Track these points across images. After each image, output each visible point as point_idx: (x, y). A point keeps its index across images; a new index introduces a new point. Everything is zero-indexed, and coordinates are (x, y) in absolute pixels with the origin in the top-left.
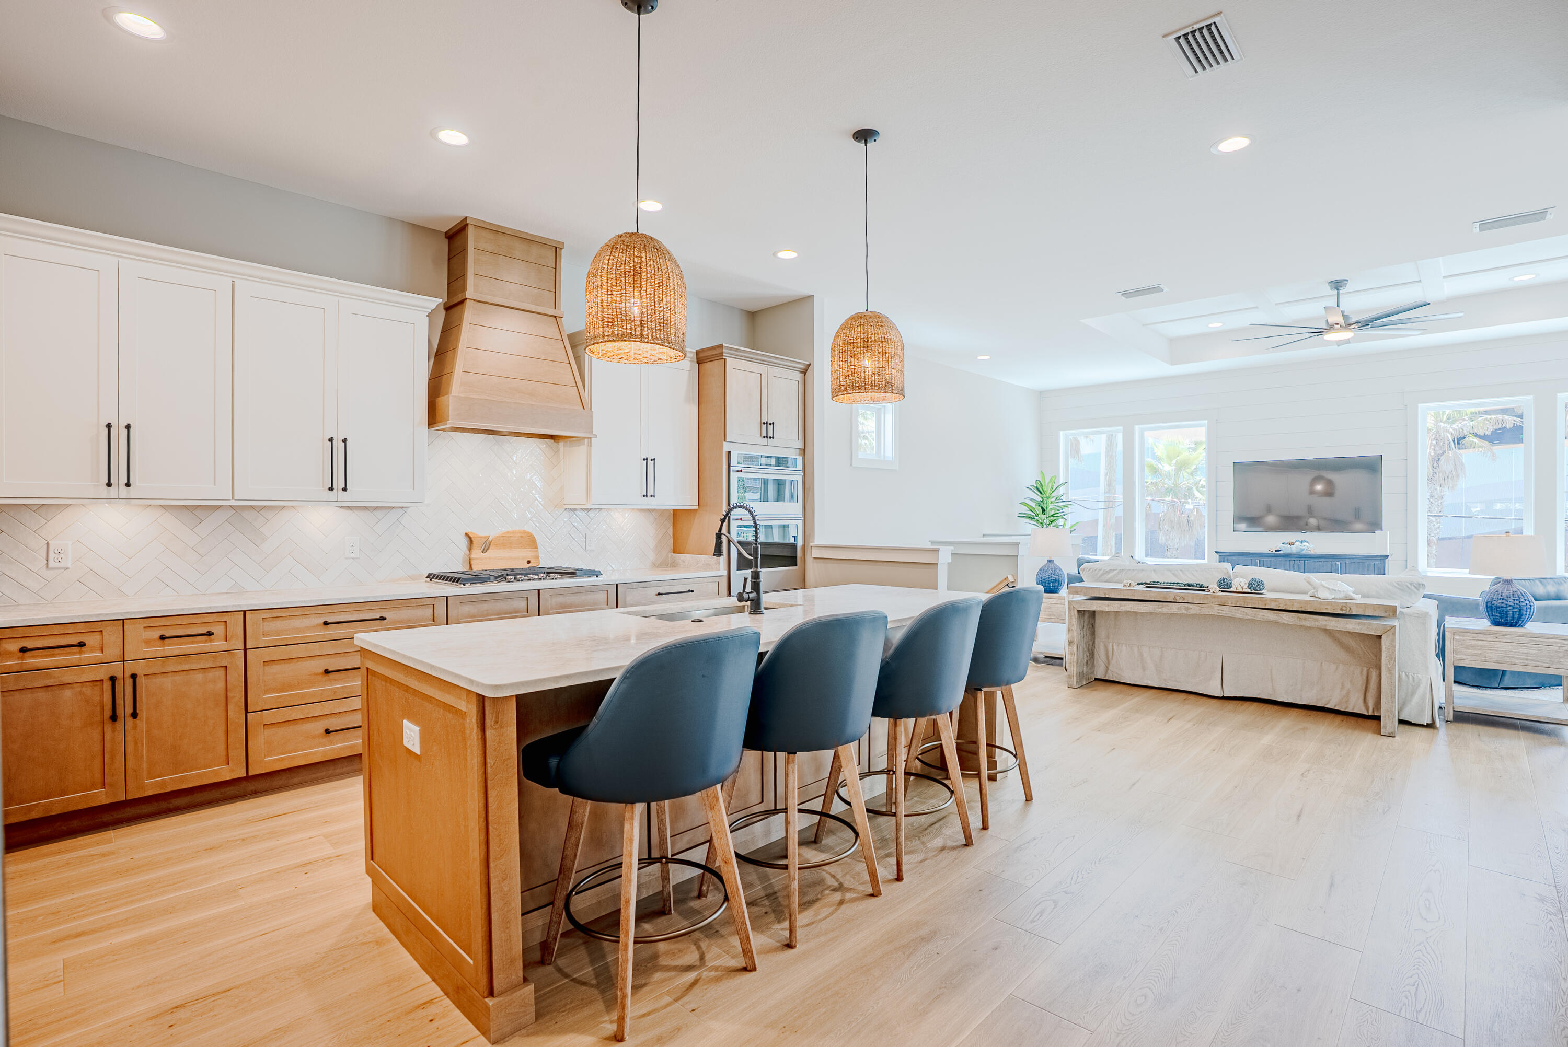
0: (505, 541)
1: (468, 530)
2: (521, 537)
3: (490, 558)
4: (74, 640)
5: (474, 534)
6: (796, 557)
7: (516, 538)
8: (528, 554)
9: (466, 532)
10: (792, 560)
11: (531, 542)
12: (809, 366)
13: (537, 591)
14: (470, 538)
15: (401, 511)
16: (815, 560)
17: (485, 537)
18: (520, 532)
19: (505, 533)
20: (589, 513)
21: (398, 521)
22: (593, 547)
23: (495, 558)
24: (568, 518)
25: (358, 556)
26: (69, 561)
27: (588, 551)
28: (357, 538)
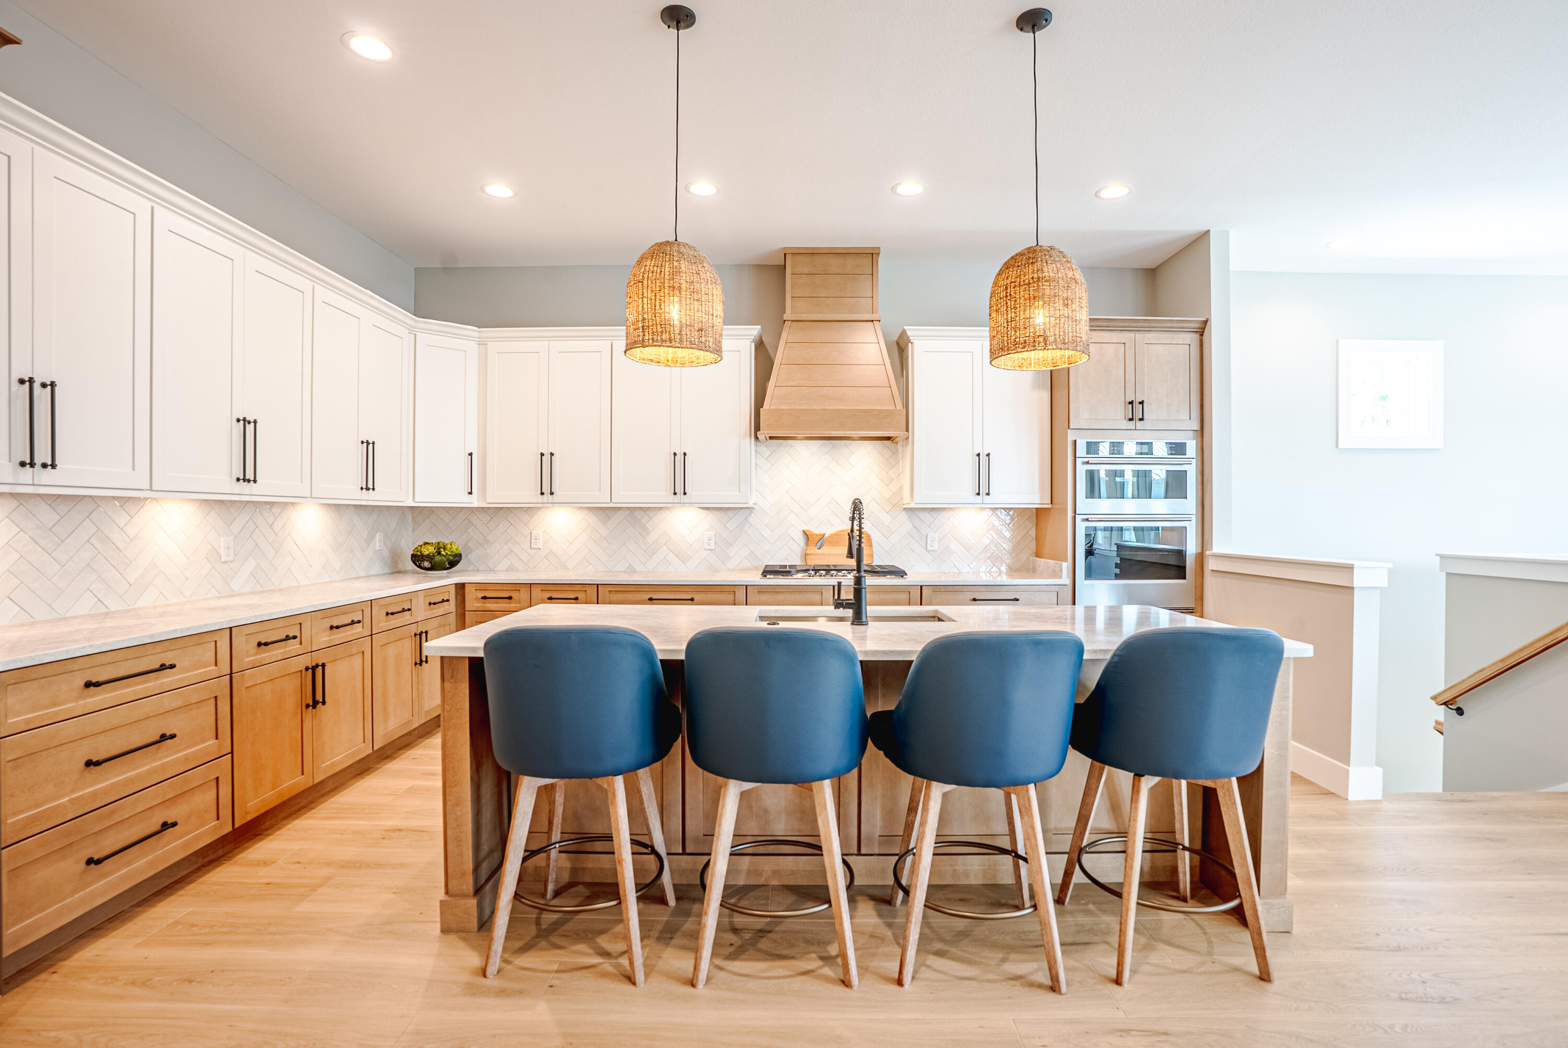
0: (839, 539)
1: (806, 528)
3: (823, 554)
4: (506, 594)
5: (811, 532)
6: (1184, 567)
9: (804, 529)
10: (1179, 571)
12: (1206, 322)
14: (807, 535)
15: (748, 511)
16: (1213, 573)
17: (820, 535)
19: (840, 531)
20: (932, 513)
21: (746, 520)
22: (936, 547)
23: (829, 554)
24: (907, 518)
25: (714, 548)
26: (541, 545)
27: (930, 551)
28: (714, 533)
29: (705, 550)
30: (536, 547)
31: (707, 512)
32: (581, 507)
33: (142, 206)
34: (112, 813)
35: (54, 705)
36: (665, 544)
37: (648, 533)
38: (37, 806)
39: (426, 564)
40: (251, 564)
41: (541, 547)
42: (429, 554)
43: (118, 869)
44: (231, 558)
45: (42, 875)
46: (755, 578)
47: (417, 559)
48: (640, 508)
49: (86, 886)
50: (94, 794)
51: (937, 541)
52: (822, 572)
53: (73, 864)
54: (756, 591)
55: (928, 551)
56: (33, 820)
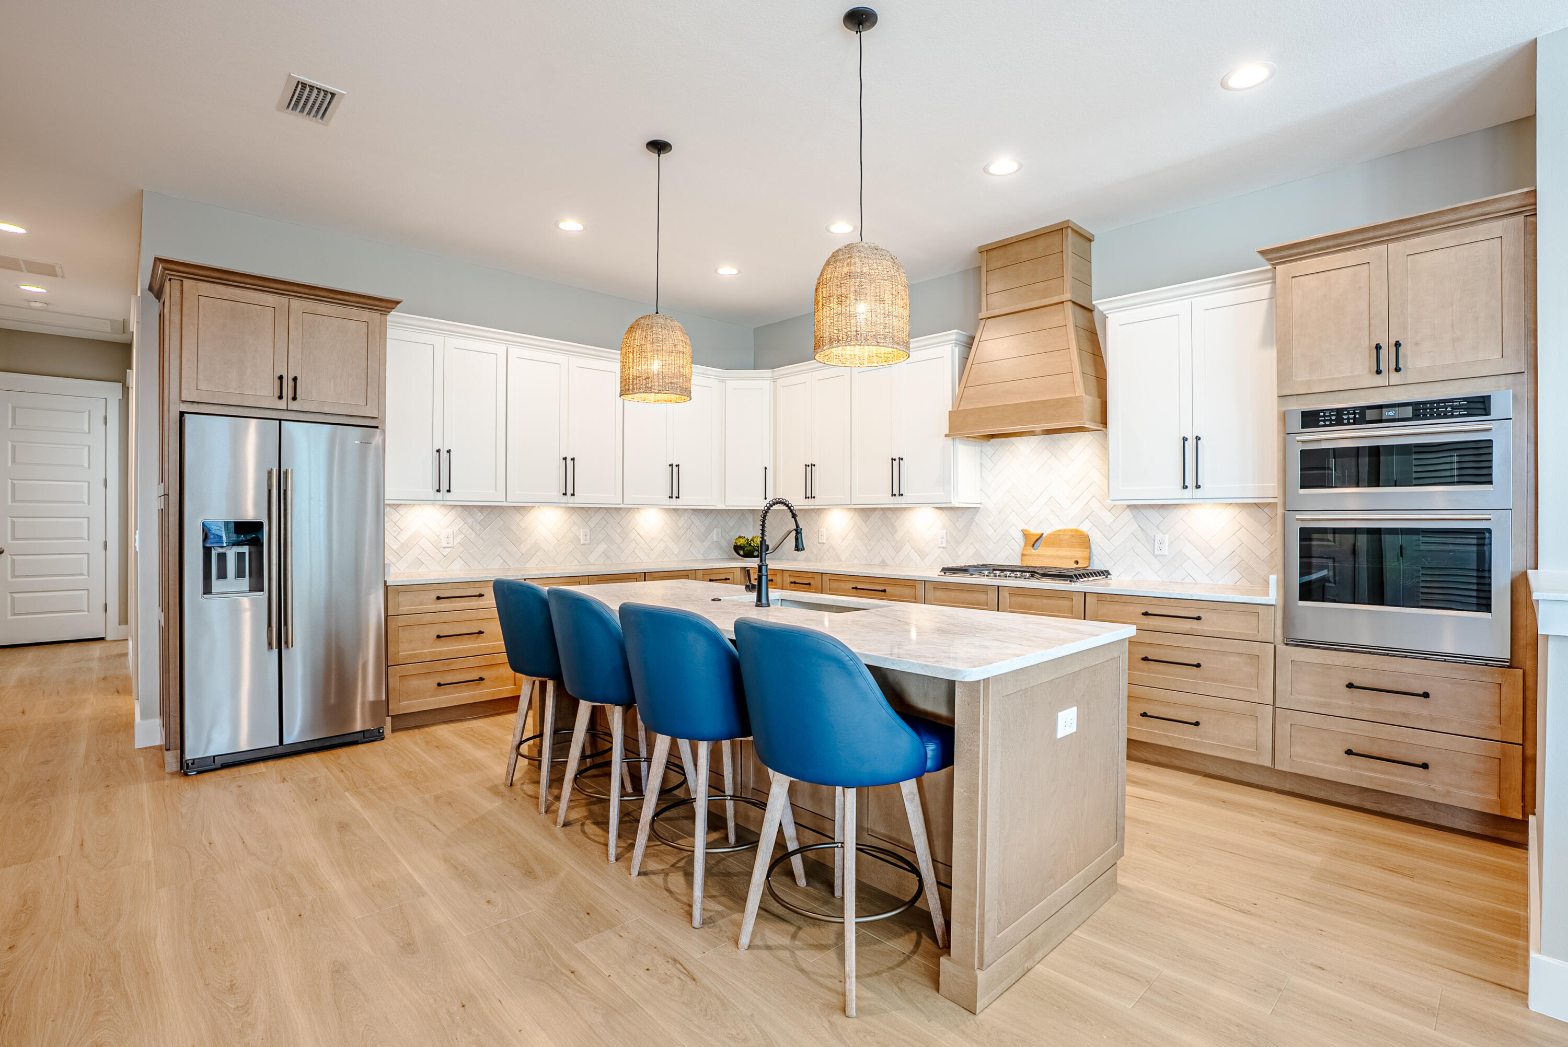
0: (1056, 539)
1: (1026, 527)
2: (1072, 536)
3: (1038, 555)
5: (1028, 531)
7: (1067, 537)
8: (1078, 553)
9: (1023, 529)
11: (1084, 541)
13: (1083, 593)
14: (1025, 535)
15: (974, 511)
17: (1038, 535)
18: (1072, 530)
19: (1056, 531)
20: (1161, 511)
21: (973, 519)
22: (1166, 551)
23: (1043, 556)
24: (1132, 516)
25: (946, 546)
26: (825, 540)
27: (1158, 555)
28: (945, 531)
29: (939, 547)
30: (822, 542)
31: (940, 512)
32: (850, 508)
33: (500, 349)
34: (449, 664)
35: (421, 605)
36: (908, 542)
37: (896, 531)
38: (413, 650)
39: (741, 552)
40: (603, 547)
41: (824, 542)
42: (740, 545)
43: (453, 694)
44: (588, 542)
45: (415, 683)
46: (934, 574)
47: (737, 548)
48: (890, 509)
49: (437, 696)
50: (440, 652)
51: (1167, 544)
52: (1017, 573)
53: (431, 683)
54: (932, 587)
55: (1156, 556)
56: (411, 656)
